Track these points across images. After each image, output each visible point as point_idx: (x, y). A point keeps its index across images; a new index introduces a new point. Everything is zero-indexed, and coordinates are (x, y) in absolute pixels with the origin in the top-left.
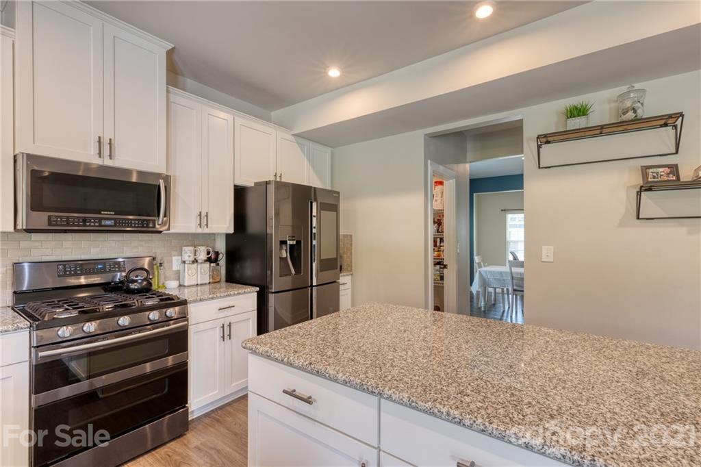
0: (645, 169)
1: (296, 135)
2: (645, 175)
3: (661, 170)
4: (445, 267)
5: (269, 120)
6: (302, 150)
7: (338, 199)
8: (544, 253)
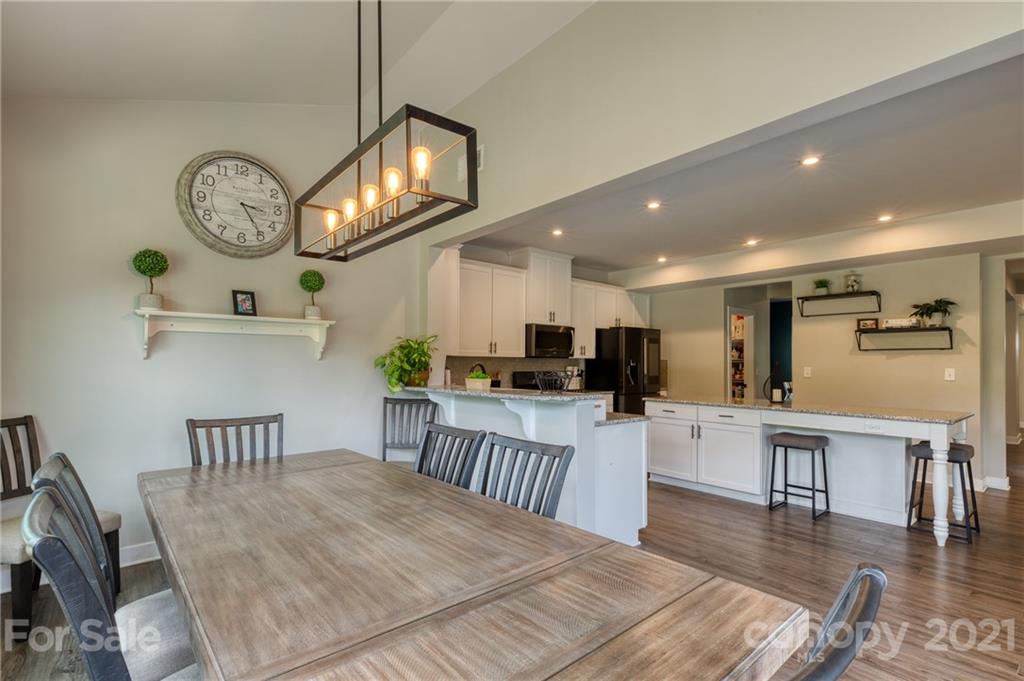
0: (859, 321)
1: (628, 291)
2: (859, 325)
3: (868, 322)
4: (745, 386)
5: (605, 282)
6: (631, 299)
7: (659, 335)
8: (805, 372)
